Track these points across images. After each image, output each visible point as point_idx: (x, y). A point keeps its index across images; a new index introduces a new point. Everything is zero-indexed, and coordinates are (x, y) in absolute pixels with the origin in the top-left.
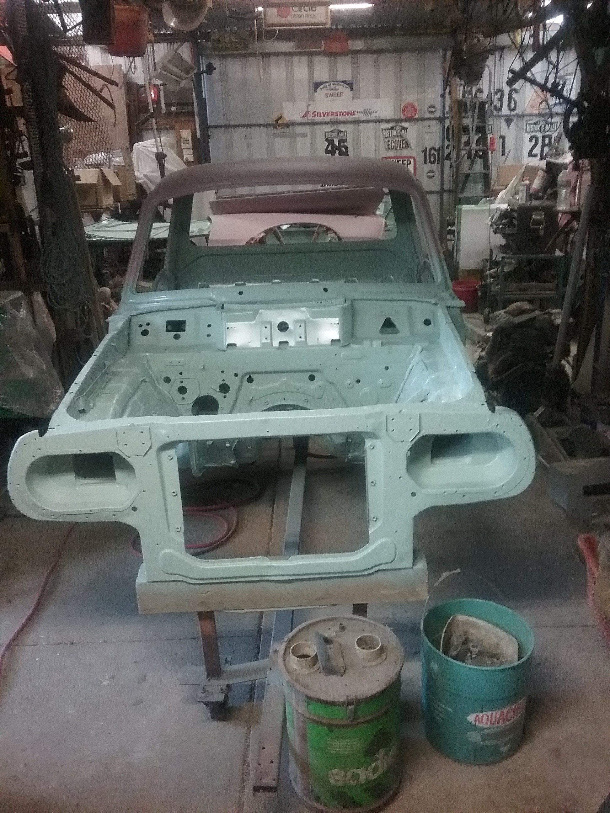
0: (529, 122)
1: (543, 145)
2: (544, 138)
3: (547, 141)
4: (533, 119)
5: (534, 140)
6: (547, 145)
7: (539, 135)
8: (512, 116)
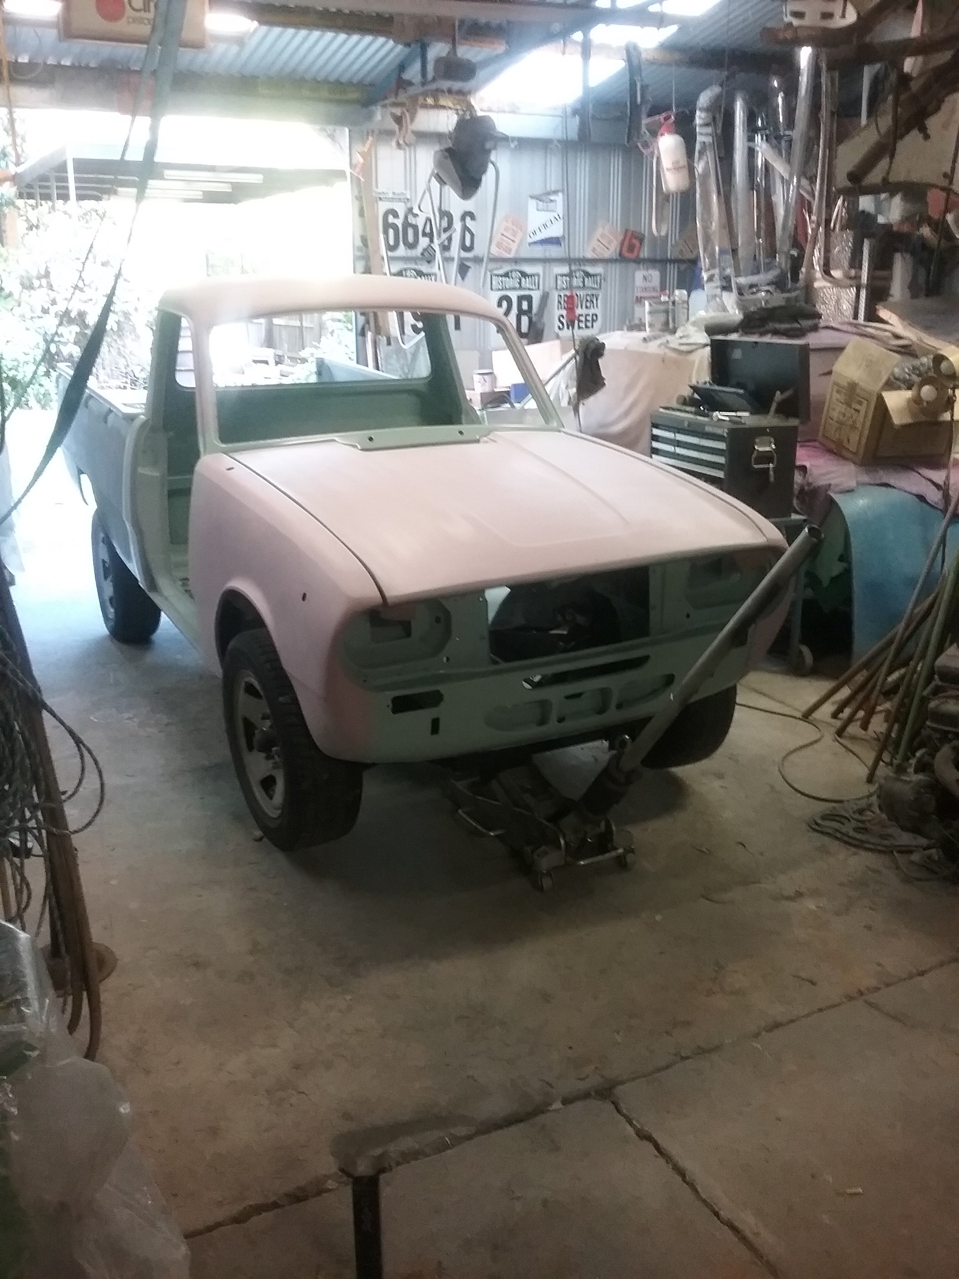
0: (496, 272)
1: (521, 313)
2: (520, 299)
3: (525, 305)
4: (501, 268)
5: (505, 304)
6: (525, 313)
7: (514, 296)
8: (468, 259)
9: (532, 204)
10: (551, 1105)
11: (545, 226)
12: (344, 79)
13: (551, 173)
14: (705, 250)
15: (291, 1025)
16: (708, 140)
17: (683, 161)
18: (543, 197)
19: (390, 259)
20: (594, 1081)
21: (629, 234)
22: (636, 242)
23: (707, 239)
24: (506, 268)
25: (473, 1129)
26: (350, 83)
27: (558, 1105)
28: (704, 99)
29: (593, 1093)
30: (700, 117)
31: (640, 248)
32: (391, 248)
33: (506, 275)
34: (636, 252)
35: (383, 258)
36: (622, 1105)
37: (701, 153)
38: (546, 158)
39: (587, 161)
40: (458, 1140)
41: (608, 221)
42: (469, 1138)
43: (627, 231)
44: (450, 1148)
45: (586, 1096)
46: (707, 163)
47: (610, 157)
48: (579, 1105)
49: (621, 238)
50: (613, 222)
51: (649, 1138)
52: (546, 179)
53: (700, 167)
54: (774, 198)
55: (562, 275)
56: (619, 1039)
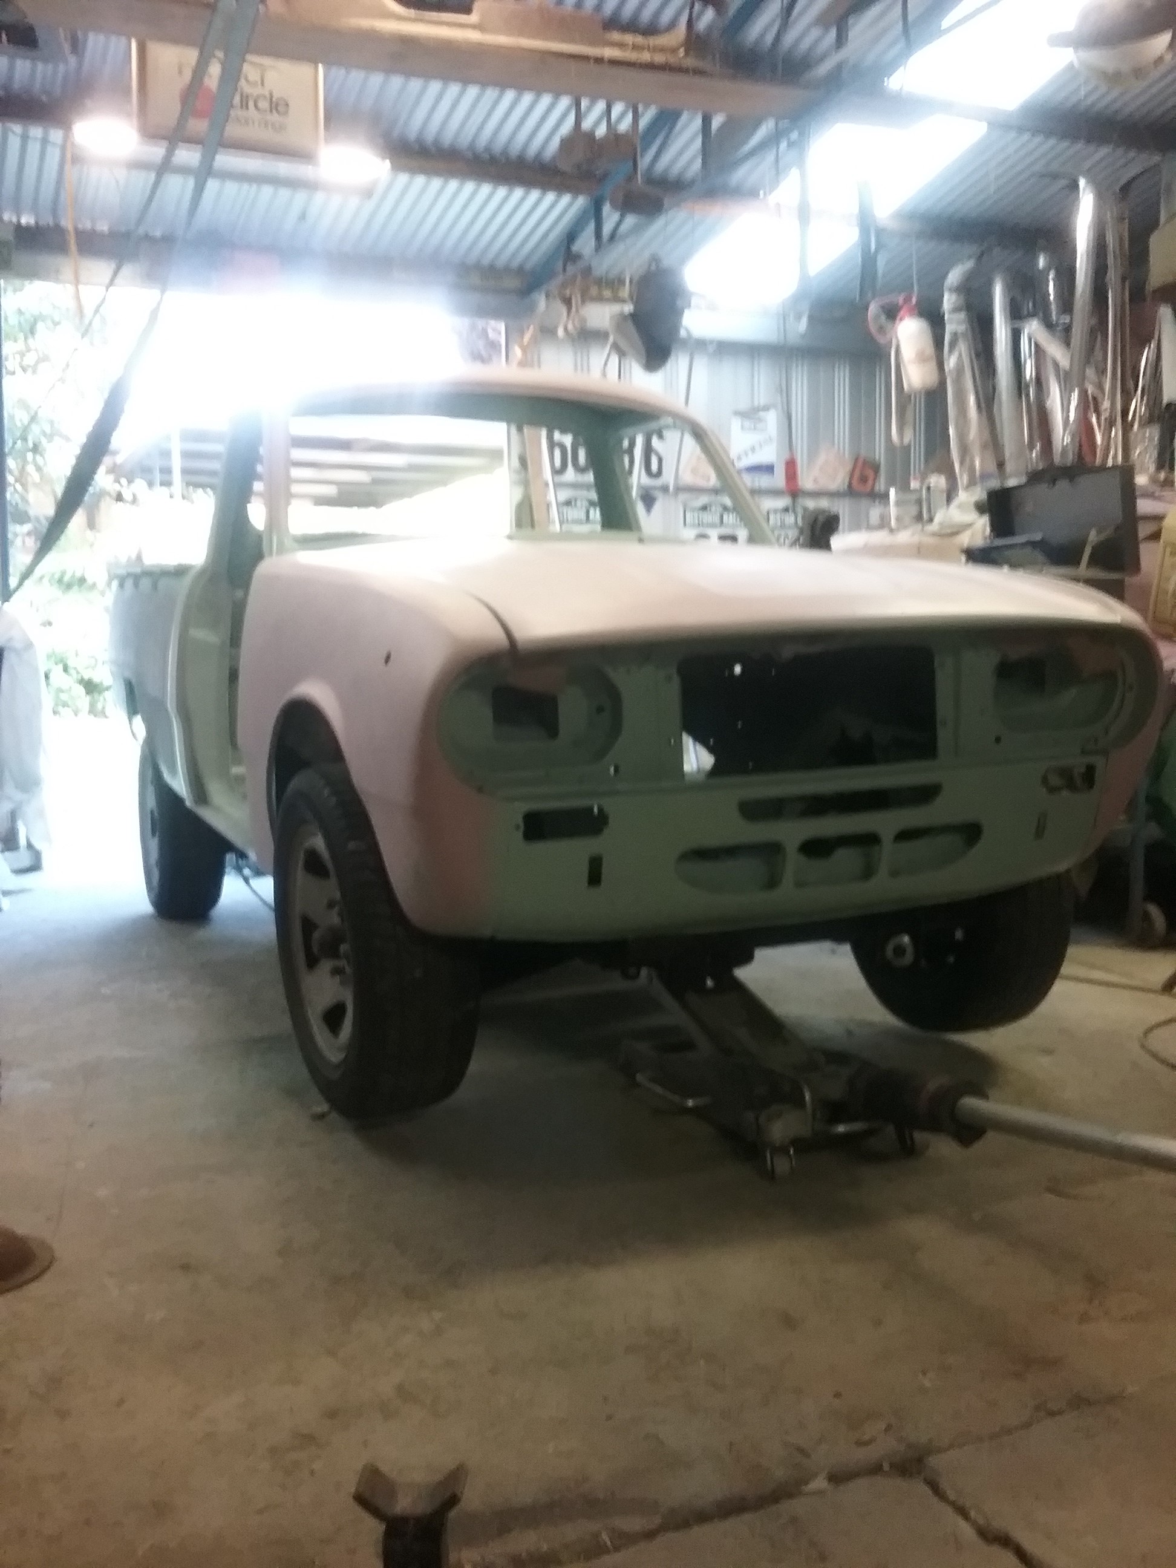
0: (690, 505)
4: (697, 499)
8: (655, 488)
9: (736, 424)
10: (807, 1483)
11: (753, 449)
12: (501, 262)
13: (759, 387)
14: (962, 463)
15: (332, 1353)
16: (962, 328)
17: (930, 350)
18: (751, 415)
19: (555, 485)
20: (885, 1447)
21: (860, 463)
22: (870, 473)
23: (964, 450)
24: (704, 500)
25: (657, 1520)
26: (507, 270)
27: (820, 1483)
28: (954, 276)
29: (886, 1467)
30: (949, 301)
31: (875, 480)
32: (559, 472)
33: (704, 508)
34: (870, 482)
35: (547, 485)
36: (945, 1485)
37: (953, 344)
38: (753, 364)
39: (805, 373)
40: (624, 1540)
41: (833, 444)
42: (650, 1535)
43: (856, 460)
44: (607, 1551)
45: (875, 1469)
46: (960, 355)
47: (834, 371)
48: (861, 1484)
49: (849, 467)
50: (839, 448)
51: (1004, 1541)
52: (753, 390)
53: (951, 363)
54: (1048, 403)
55: (776, 511)
56: (927, 1384)
